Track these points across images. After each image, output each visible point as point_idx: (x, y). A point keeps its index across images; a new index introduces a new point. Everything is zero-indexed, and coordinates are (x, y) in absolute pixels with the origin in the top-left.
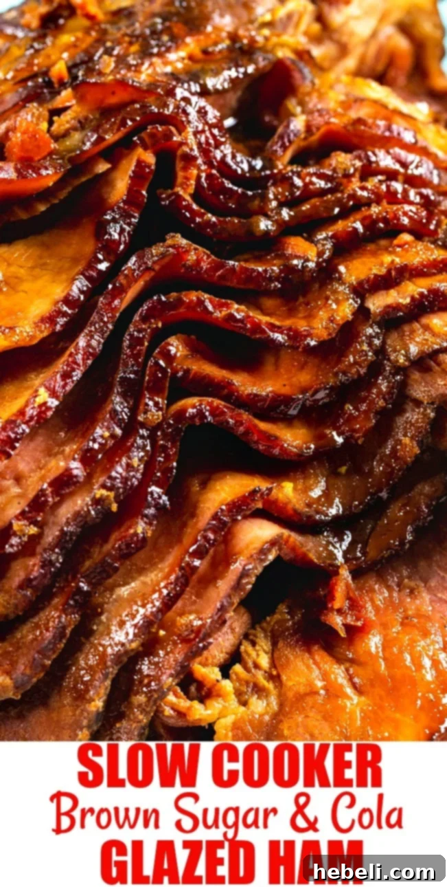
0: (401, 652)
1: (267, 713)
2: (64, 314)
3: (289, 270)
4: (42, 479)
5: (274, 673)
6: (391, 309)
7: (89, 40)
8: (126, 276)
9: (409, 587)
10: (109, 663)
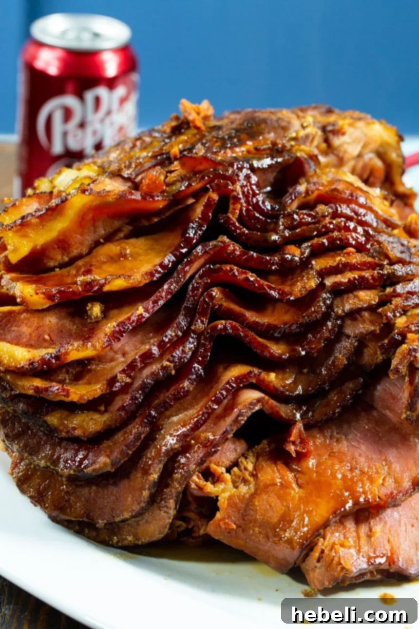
0: (326, 469)
1: (248, 493)
2: (159, 272)
3: (284, 260)
4: (136, 354)
5: (255, 473)
6: (337, 285)
7: (194, 139)
8: (195, 255)
9: (336, 438)
10: (162, 455)
